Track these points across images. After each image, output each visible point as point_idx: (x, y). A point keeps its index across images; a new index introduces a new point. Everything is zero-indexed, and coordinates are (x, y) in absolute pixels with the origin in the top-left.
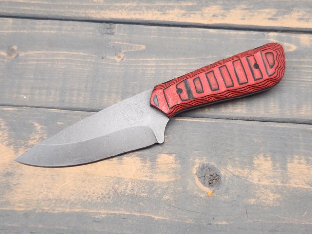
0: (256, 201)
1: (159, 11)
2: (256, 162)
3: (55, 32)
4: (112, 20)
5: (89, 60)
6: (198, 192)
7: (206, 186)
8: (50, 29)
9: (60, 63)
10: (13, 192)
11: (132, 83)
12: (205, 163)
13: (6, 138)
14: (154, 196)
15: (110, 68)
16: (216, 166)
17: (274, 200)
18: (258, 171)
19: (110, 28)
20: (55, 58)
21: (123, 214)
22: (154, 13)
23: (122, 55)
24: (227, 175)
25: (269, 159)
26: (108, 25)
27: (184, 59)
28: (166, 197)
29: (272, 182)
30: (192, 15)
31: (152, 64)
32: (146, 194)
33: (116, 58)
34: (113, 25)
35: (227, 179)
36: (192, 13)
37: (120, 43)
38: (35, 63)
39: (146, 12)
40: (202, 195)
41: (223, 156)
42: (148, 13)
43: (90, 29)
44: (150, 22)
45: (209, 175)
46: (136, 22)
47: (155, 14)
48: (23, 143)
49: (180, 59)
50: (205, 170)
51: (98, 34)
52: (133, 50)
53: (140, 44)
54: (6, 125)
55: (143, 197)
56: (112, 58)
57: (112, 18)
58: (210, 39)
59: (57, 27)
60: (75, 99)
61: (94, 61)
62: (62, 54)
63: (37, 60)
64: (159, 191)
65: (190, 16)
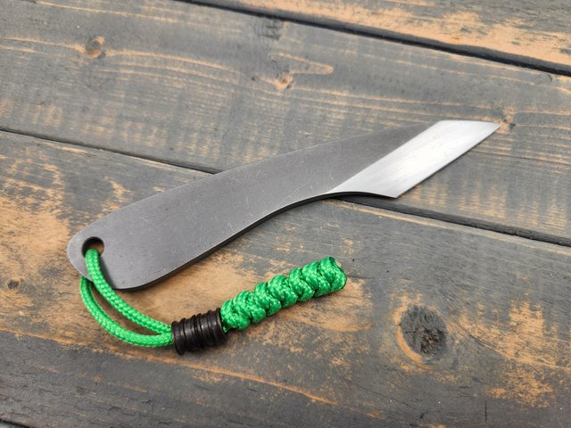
0: (505, 394)
1: (365, 7)
2: (515, 317)
3: (175, 21)
4: (278, 14)
5: (227, 80)
6: (399, 361)
7: (417, 352)
8: (167, 15)
9: (175, 78)
10: (56, 307)
11: (300, 132)
12: (420, 305)
13: (58, 203)
14: (314, 356)
15: (264, 98)
16: (439, 313)
17: (539, 396)
18: (517, 336)
19: (274, 27)
20: (168, 68)
21: (252, 381)
22: (357, 10)
23: (290, 79)
24: (458, 335)
25: (539, 314)
26: (271, 22)
27: (401, 101)
28: (337, 362)
29: (540, 360)
30: (425, 24)
31: (340, 103)
32: (300, 350)
33: (277, 83)
34: (280, 23)
35: (457, 342)
36: (425, 20)
37: (289, 56)
38: (131, 72)
39: (342, 7)
40: (406, 368)
41: (454, 296)
42: (345, 9)
43: (238, 23)
44: (347, 27)
45: (423, 329)
46: (322, 21)
47: (359, 13)
48: (88, 217)
49: (394, 100)
50: (417, 320)
51: (250, 35)
52: (309, 72)
53: (323, 62)
54: (62, 179)
55: (294, 354)
56: (270, 81)
57: (280, 10)
58: (452, 72)
59: (180, 13)
60: (193, 147)
61: (236, 82)
62: (181, 63)
63: (136, 68)
64: (326, 347)
65: (421, 25)
